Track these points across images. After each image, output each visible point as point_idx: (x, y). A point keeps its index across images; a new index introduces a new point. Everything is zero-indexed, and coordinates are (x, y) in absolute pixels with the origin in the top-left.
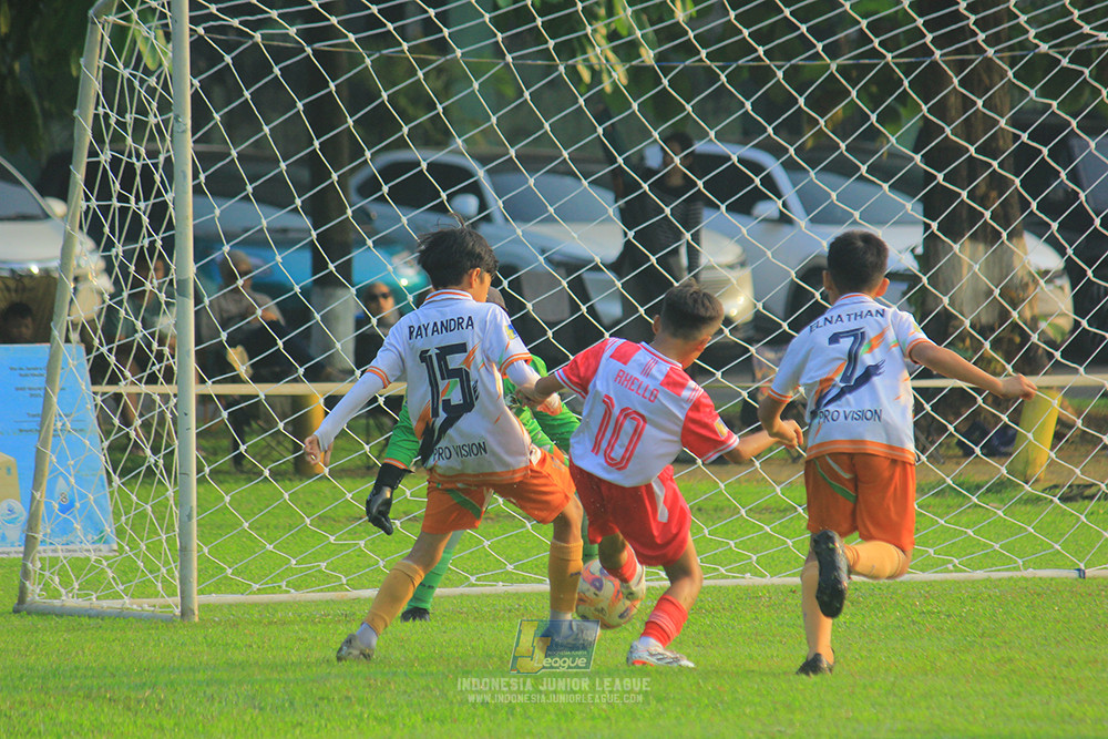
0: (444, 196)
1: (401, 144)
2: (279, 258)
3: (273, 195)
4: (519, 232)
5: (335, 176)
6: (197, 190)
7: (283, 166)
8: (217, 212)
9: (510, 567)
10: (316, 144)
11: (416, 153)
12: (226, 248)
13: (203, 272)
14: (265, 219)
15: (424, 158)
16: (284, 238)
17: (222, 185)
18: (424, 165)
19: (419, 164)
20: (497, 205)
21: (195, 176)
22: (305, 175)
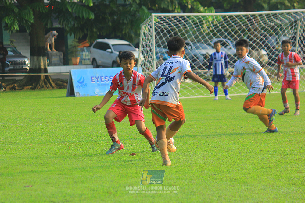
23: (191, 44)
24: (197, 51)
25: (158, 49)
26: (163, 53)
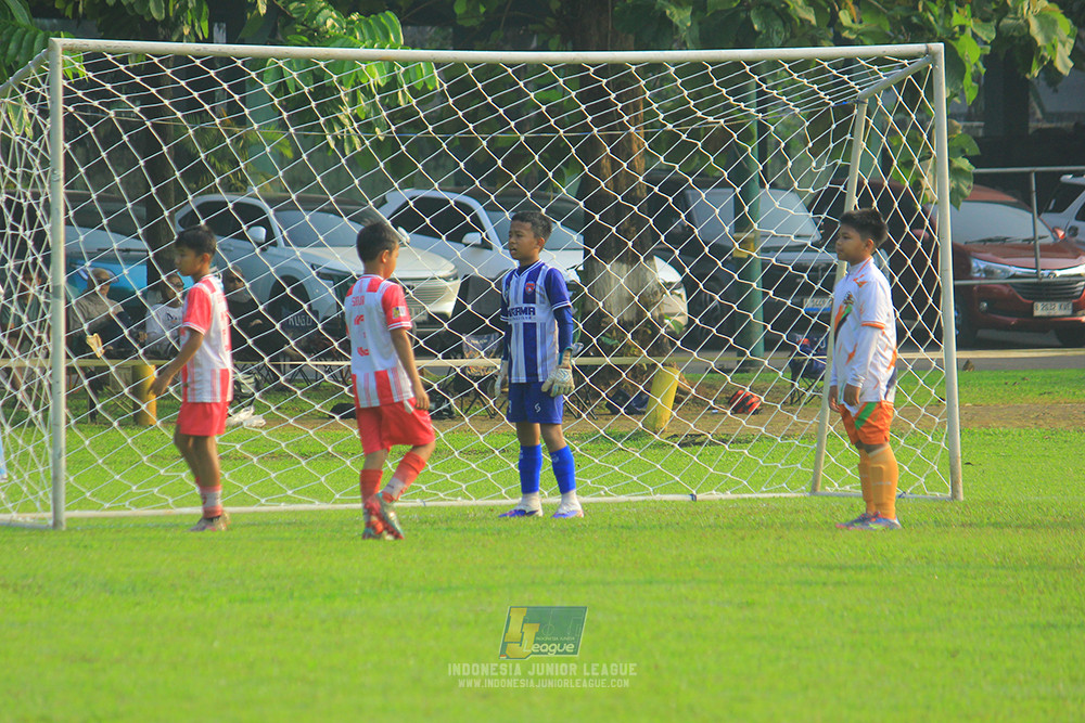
0: (244, 227)
1: (215, 190)
2: (125, 271)
3: (122, 227)
4: (298, 253)
5: (166, 213)
6: (68, 222)
7: (129, 205)
8: (82, 238)
9: (290, 493)
10: (153, 190)
11: (224, 196)
12: (88, 264)
13: (70, 280)
14: (116, 242)
15: (230, 200)
16: (129, 256)
17: (86, 219)
18: (230, 206)
19: (226, 204)
20: (281, 234)
21: (66, 213)
22: (143, 211)
23: (270, 212)
24: (298, 252)
25: (82, 236)
26: (112, 260)
